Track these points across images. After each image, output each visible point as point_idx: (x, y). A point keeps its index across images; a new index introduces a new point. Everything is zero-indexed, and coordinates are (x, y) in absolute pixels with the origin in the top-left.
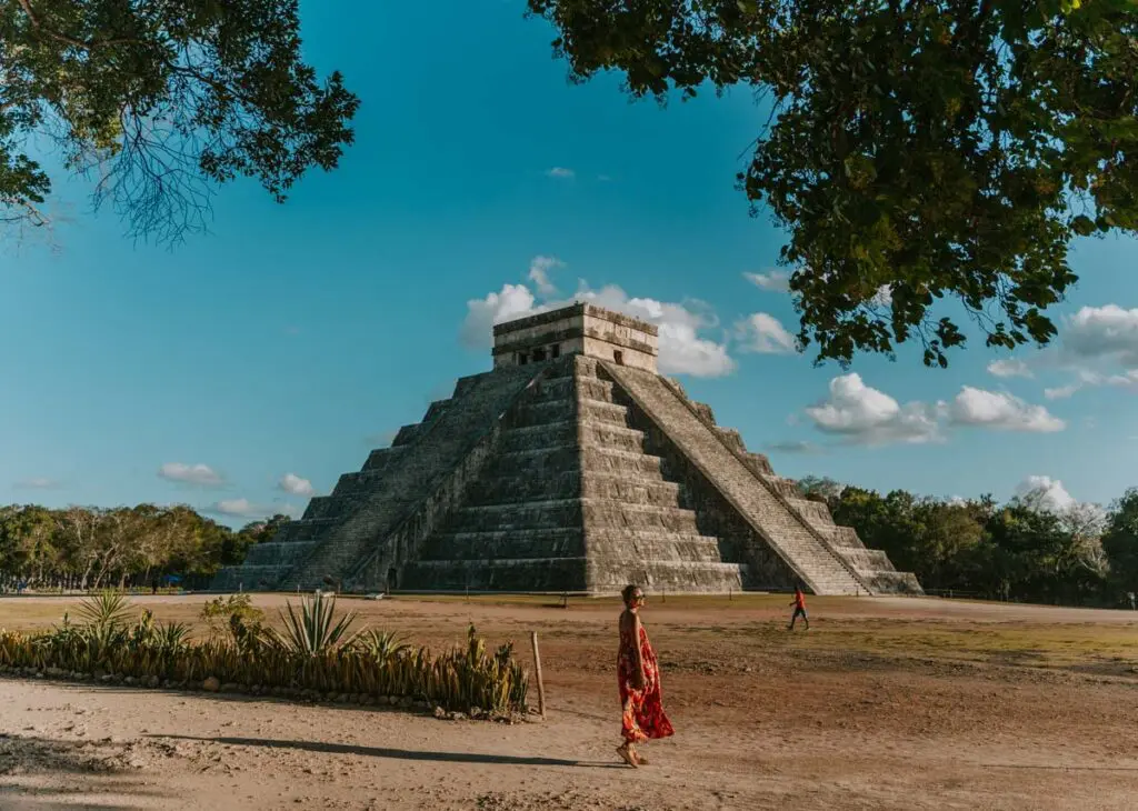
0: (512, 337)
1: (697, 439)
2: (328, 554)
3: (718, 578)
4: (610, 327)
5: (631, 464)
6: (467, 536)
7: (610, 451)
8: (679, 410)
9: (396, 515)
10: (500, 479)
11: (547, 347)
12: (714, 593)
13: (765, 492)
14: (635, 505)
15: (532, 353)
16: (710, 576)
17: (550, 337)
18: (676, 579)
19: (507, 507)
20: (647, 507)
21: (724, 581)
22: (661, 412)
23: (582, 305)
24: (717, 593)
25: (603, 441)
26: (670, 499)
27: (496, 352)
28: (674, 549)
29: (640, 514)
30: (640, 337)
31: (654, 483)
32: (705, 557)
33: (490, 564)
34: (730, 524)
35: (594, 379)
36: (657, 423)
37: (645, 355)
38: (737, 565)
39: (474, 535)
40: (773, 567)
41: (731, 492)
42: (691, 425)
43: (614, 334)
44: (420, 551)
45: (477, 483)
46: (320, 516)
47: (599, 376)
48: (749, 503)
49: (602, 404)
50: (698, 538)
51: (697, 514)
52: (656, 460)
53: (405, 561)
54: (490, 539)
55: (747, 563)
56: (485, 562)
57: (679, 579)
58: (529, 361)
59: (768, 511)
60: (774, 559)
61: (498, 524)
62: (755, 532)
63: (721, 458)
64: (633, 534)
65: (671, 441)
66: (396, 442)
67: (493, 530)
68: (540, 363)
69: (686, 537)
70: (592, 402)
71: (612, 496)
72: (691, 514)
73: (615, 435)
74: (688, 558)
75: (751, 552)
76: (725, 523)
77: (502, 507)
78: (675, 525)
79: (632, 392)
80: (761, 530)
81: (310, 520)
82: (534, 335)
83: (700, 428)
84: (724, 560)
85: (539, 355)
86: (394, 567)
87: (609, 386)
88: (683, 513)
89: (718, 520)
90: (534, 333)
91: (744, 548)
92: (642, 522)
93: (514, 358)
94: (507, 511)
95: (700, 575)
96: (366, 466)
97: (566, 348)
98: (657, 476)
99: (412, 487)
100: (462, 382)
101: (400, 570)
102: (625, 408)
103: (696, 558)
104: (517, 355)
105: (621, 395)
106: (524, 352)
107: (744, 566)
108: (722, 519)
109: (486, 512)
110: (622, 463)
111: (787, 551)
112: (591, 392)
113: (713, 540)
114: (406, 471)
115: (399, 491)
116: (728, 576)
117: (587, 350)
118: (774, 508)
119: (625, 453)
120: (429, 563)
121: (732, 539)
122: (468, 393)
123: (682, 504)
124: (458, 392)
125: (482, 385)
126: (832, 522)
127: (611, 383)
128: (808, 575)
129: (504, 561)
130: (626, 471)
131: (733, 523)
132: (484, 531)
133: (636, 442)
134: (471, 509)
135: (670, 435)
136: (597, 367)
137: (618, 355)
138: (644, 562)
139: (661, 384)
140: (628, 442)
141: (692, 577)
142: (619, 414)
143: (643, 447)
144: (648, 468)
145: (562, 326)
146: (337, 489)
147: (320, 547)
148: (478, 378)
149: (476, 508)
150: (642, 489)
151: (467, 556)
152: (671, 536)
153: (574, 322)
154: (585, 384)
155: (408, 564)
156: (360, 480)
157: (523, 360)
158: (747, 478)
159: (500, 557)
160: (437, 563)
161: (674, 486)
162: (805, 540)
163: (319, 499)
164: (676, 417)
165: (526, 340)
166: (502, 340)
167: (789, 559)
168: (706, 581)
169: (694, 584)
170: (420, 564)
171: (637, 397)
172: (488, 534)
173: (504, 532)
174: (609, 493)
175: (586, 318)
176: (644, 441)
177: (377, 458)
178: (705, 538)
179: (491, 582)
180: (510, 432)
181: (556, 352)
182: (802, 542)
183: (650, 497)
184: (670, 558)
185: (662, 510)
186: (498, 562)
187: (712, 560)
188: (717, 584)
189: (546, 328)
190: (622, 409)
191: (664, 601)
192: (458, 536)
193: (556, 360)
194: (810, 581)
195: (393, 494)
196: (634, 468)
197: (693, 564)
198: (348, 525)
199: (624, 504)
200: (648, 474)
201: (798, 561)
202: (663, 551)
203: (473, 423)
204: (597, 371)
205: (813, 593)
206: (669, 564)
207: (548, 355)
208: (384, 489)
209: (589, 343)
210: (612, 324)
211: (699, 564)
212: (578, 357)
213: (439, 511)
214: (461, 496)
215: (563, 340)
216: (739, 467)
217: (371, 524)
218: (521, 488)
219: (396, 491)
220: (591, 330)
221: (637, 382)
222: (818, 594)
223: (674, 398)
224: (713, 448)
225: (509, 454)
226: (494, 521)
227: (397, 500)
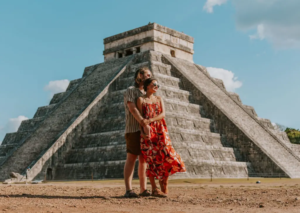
0: (115, 44)
1: (219, 96)
2: (13, 162)
3: (235, 170)
4: (168, 37)
5: (183, 108)
6: (92, 149)
7: (172, 101)
8: (206, 81)
9: (51, 139)
10: (110, 118)
11: (134, 49)
12: (234, 178)
13: (257, 124)
14: (188, 130)
15: (125, 52)
16: (231, 169)
17: (135, 43)
18: (213, 170)
19: (114, 132)
20: (193, 131)
21: (238, 171)
22: (198, 82)
23: (153, 24)
24: (236, 178)
25: (167, 96)
26: (206, 128)
27: (105, 53)
28: (210, 154)
29: (190, 134)
30: (184, 43)
31: (197, 118)
32: (227, 159)
33: (105, 164)
34: (240, 141)
35: (160, 63)
36: (196, 86)
37: (187, 53)
38: (245, 163)
39: (96, 148)
40: (265, 163)
41: (239, 123)
42: (214, 89)
43: (170, 41)
44: (65, 159)
45: (96, 121)
46: (11, 143)
47: (163, 62)
48: (250, 129)
49: (165, 76)
50: (223, 148)
51: (221, 135)
52: (197, 106)
53: (57, 164)
54: (105, 150)
55: (250, 162)
56: (102, 163)
57: (215, 170)
58: (123, 56)
59: (260, 134)
60: (266, 159)
61: (109, 142)
62: (254, 145)
63: (232, 106)
64: (188, 145)
65: (205, 96)
66: (51, 103)
67: (106, 145)
68: (130, 56)
69: (216, 147)
70: (160, 75)
71: (174, 125)
72: (218, 135)
73: (174, 93)
74: (219, 159)
75: (252, 156)
76: (237, 140)
77: (111, 132)
78: (210, 141)
79: (182, 71)
80: (258, 144)
81: (5, 145)
82: (126, 43)
83: (219, 91)
84: (238, 160)
85: (129, 53)
86: (51, 167)
87: (169, 67)
88: (214, 135)
89: (232, 139)
90: (126, 41)
91: (248, 154)
92: (192, 139)
93: (115, 56)
94: (114, 135)
95: (226, 168)
96: (35, 116)
97: (144, 48)
98: (198, 115)
99: (60, 124)
100: (87, 69)
101: (54, 169)
102: (178, 79)
103: (222, 159)
104: (117, 54)
105: (175, 72)
106: (120, 52)
107: (249, 163)
108: (235, 138)
109: (102, 136)
110: (178, 108)
111: (272, 155)
112: (159, 71)
113: (231, 150)
114: (56, 116)
115: (53, 126)
116: (241, 168)
117: (156, 48)
118: (262, 132)
119: (180, 102)
120: (71, 165)
121: (240, 149)
122: (90, 74)
123: (212, 130)
124: (85, 75)
125: (98, 69)
126: (289, 142)
127: (170, 66)
128: (285, 168)
129: (114, 162)
130: (181, 112)
131: (242, 140)
132: (101, 146)
133: (185, 97)
134: (94, 135)
135: (204, 93)
136: (162, 58)
137: (172, 53)
138: (195, 160)
139: (196, 68)
140: (181, 97)
141: (222, 169)
142: (175, 82)
143: (189, 100)
144: (193, 111)
145: (142, 36)
146: (20, 129)
147: (9, 158)
148: (96, 67)
149: (97, 134)
150: (191, 122)
151: (92, 160)
152: (208, 147)
153: (148, 34)
154: (156, 66)
155: (59, 166)
156: (32, 123)
157: (120, 56)
158: (247, 117)
159: (110, 160)
160: (74, 165)
161: (208, 121)
162: (280, 150)
163: (10, 134)
164: (206, 84)
165: (122, 45)
166: (108, 46)
167: (274, 159)
168: (229, 172)
169: (223, 173)
170: (65, 166)
171: (185, 74)
172: (104, 148)
173: (113, 146)
174: (172, 123)
175: (155, 31)
176: (190, 97)
177: (41, 111)
178: (226, 148)
179: (106, 174)
180: (115, 93)
181: (138, 50)
182: (279, 150)
183: (195, 126)
184: (208, 159)
185: (202, 133)
186: (110, 162)
187: (231, 160)
188: (235, 173)
189: (132, 39)
190: (177, 80)
191: (211, 181)
192: (86, 150)
193: (139, 54)
194: (287, 171)
195: (49, 128)
196: (185, 111)
197: (222, 162)
198: (25, 145)
199: (181, 129)
200: (193, 114)
201: (279, 160)
202: (204, 155)
203: (94, 89)
204: (162, 60)
205: (288, 177)
206: (208, 162)
207: (134, 53)
208: (44, 126)
209: (157, 46)
210: (169, 36)
211: (225, 162)
212: (151, 52)
213: (75, 136)
214: (88, 128)
215: (143, 44)
216: (242, 111)
217: (37, 144)
218: (121, 122)
219: (51, 127)
220: (158, 38)
221: (184, 66)
222: (292, 178)
223: (204, 75)
224: (227, 101)
225: (114, 105)
226: (106, 141)
227: (51, 131)
